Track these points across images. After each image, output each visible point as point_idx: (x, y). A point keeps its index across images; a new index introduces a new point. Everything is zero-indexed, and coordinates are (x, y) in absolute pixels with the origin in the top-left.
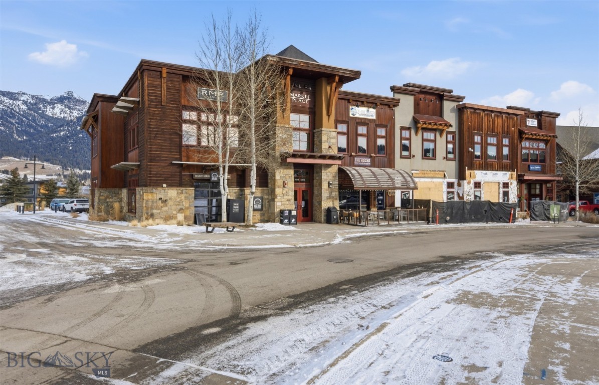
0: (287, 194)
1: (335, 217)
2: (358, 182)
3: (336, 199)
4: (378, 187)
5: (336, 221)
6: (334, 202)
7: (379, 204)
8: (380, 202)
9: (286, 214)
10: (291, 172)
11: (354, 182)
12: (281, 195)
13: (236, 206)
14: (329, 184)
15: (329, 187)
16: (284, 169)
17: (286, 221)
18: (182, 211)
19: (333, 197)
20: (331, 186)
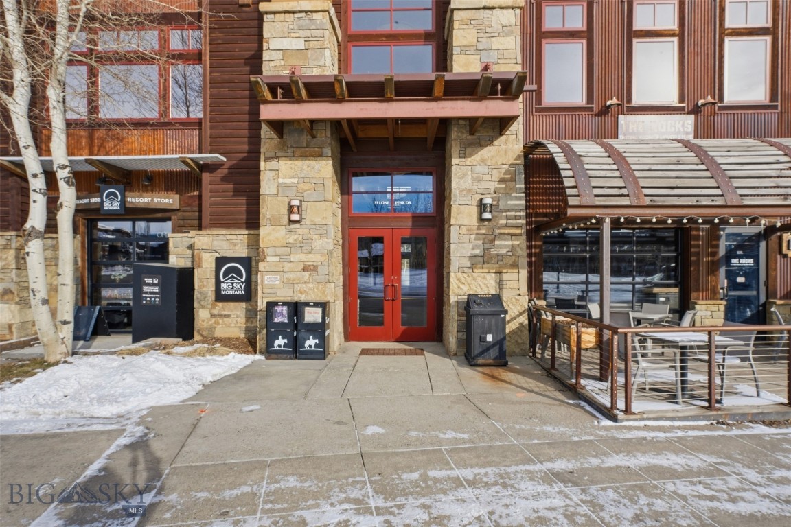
0: (305, 246)
1: (489, 338)
2: (594, 183)
3: (515, 265)
4: (719, 201)
5: (494, 353)
6: (505, 277)
7: (734, 285)
8: (741, 280)
9: (282, 316)
10: (324, 168)
11: (567, 183)
12: (280, 251)
13: (149, 285)
14: (482, 207)
15: (482, 220)
16: (293, 157)
17: (280, 342)
18: (10, 296)
19: (500, 257)
20: (487, 215)
